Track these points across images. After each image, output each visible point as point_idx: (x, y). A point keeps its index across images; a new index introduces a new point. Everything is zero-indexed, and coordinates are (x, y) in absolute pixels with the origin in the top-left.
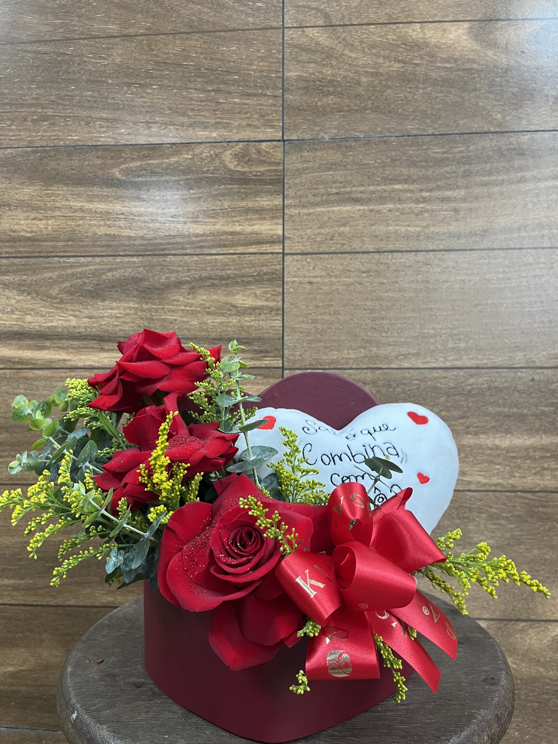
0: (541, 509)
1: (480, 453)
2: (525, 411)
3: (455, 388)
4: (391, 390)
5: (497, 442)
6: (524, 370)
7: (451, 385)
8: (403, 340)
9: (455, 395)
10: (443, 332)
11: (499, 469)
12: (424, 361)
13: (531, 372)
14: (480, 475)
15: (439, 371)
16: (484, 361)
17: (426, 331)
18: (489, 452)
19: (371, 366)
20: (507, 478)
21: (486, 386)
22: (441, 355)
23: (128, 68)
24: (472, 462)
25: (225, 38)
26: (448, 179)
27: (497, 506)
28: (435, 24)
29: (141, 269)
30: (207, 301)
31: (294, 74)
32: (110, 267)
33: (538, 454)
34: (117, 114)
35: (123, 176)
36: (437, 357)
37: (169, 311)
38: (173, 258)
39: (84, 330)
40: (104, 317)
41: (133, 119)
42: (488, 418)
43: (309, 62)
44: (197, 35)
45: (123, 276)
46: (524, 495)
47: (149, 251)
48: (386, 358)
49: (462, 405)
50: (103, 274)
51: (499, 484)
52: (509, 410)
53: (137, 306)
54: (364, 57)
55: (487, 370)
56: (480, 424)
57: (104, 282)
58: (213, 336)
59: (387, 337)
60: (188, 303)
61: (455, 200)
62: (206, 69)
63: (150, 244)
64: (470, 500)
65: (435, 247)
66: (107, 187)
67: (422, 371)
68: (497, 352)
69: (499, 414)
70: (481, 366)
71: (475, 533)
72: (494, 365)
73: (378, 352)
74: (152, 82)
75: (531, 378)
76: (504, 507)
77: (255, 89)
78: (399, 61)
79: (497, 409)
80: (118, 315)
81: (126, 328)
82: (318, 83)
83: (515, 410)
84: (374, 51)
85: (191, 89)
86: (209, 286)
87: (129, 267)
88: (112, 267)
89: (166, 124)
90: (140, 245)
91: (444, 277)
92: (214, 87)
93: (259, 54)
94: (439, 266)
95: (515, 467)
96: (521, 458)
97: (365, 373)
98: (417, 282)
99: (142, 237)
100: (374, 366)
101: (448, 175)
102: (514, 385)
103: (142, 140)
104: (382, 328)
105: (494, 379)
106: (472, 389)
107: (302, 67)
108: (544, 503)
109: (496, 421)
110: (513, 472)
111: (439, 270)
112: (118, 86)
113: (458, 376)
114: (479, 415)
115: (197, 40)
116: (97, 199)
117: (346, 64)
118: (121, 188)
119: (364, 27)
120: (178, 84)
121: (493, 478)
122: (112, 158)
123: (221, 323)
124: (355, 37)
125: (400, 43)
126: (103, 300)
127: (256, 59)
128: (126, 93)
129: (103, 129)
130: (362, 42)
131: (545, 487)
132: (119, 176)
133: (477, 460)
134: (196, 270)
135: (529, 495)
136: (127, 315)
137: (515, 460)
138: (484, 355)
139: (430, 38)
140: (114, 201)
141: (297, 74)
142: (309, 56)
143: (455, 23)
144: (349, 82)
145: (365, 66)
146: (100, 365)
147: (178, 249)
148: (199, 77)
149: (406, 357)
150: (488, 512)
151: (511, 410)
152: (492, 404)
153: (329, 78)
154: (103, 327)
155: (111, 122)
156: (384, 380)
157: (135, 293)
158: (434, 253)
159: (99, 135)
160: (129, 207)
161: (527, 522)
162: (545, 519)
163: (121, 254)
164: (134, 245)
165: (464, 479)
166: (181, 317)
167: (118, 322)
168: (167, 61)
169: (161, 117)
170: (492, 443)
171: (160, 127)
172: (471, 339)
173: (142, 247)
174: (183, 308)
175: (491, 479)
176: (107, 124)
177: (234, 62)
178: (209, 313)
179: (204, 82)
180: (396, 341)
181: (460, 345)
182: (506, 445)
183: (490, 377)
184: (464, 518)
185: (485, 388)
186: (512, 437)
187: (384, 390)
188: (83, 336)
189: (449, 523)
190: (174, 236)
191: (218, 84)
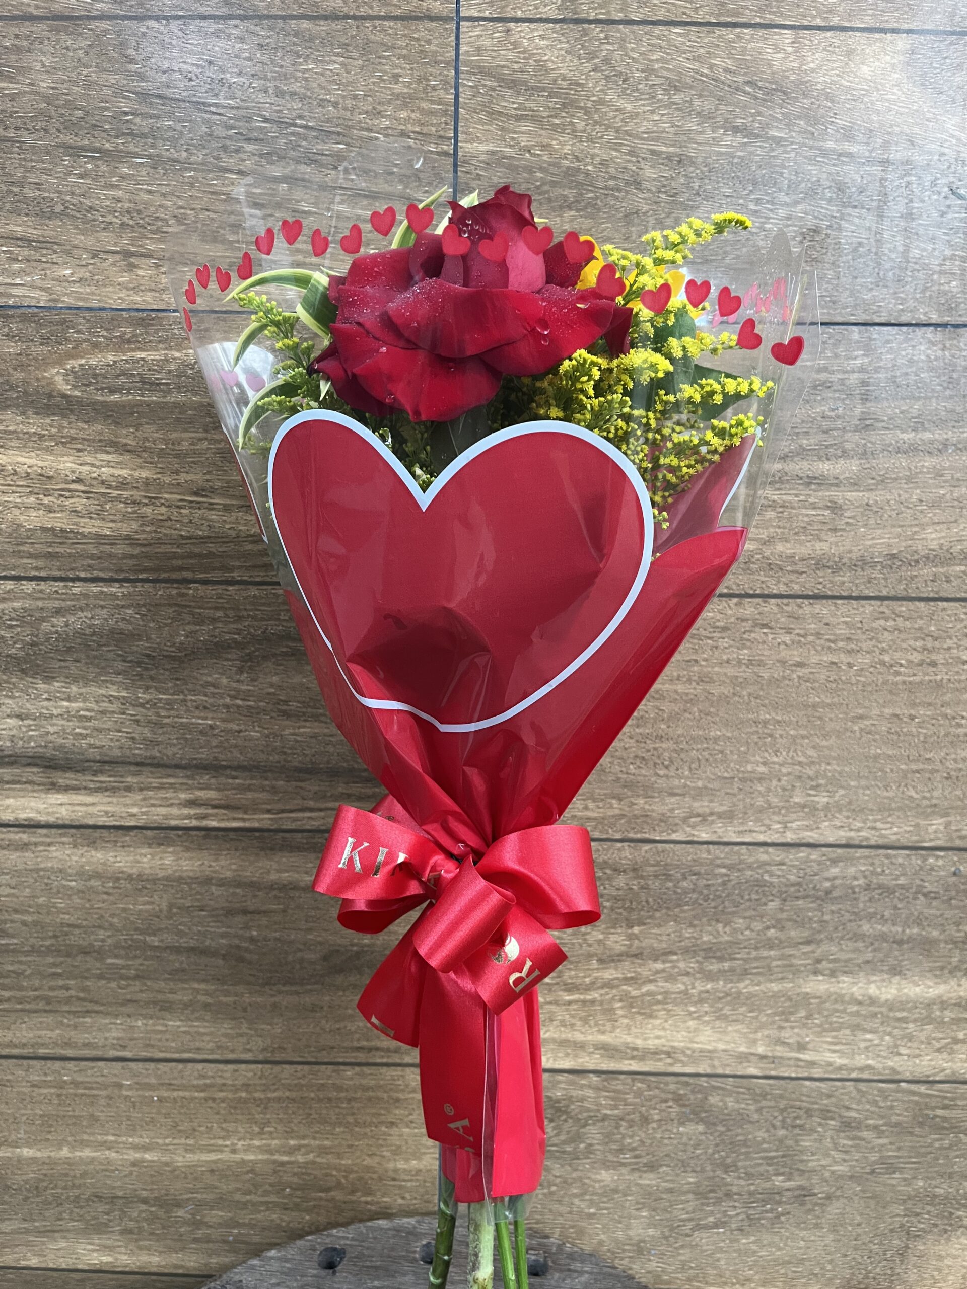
0: (940, 1112)
1: (837, 1011)
2: (935, 933)
3: (799, 884)
4: (670, 884)
5: (873, 990)
6: (942, 854)
7: (792, 878)
8: (700, 784)
9: (797, 898)
10: (784, 770)
11: (870, 1040)
12: (741, 829)
13: (956, 859)
14: (834, 1052)
15: (770, 850)
16: (863, 834)
17: (749, 768)
18: (855, 1008)
19: (631, 835)
20: (885, 1058)
21: (861, 882)
22: (776, 818)
23: (71, 105)
24: (820, 1026)
25: (311, 39)
26: (826, 432)
27: (859, 1108)
28: (829, 34)
29: (130, 611)
30: (280, 688)
31: (483, 147)
32: (57, 604)
33: (948, 1015)
34: (51, 229)
35: (75, 387)
36: (767, 822)
37: (197, 708)
38: (202, 590)
39: (8, 744)
40: (52, 716)
41: (90, 242)
42: (860, 944)
43: (518, 118)
44: (242, 25)
45: (90, 627)
46: (913, 1087)
47: (145, 570)
48: (663, 819)
49: (811, 919)
50: (43, 620)
51: (869, 1067)
52: (903, 931)
53: (124, 694)
54: (653, 112)
55: (866, 852)
56: (844, 956)
57: (48, 640)
58: (296, 764)
59: (667, 776)
60: (238, 691)
61: (837, 483)
62: (266, 120)
63: (146, 556)
64: (809, 1096)
65: (782, 589)
66: (36, 414)
67: (736, 848)
68: (890, 815)
69: (883, 937)
70: (857, 842)
71: (813, 1154)
72: (881, 842)
73: (647, 807)
74: (131, 148)
75: (953, 869)
76: (873, 1109)
77: (387, 182)
78: (736, 130)
79: (879, 927)
80: (82, 713)
81: (103, 740)
82: (539, 175)
83: (915, 930)
84: (677, 98)
85: (231, 171)
86: (285, 654)
87: (103, 607)
88: (63, 604)
89: (170, 259)
90: (126, 556)
91: (795, 655)
92: (287, 171)
93: (398, 88)
94: (789, 631)
95: (902, 1038)
96: (915, 1020)
97: (619, 850)
98: (740, 662)
99: (128, 538)
100: (639, 836)
101: (825, 424)
102: (918, 882)
103: (116, 298)
104: (659, 757)
105: (879, 870)
106: (834, 887)
107: (502, 129)
108: (946, 1102)
109: (875, 950)
110: (896, 1046)
111: (787, 639)
112: (48, 153)
113: (807, 860)
114: (842, 938)
115: (242, 40)
116: (15, 443)
117: (608, 127)
118: (73, 418)
119: (657, 30)
120: (198, 157)
121: (857, 1057)
122: (45, 341)
123: (314, 736)
124: (635, 55)
125: (740, 79)
126: (48, 679)
127: (389, 102)
128: (70, 173)
129: (16, 266)
130: (649, 71)
131: (954, 1073)
132: (66, 388)
133: (831, 1023)
134: (254, 618)
135: (922, 1088)
136: (103, 713)
137: (904, 1025)
138: (864, 822)
139: (813, 70)
140: (59, 449)
141: (491, 147)
142: (521, 99)
143: (877, 36)
144: (615, 178)
145: (655, 137)
146: (51, 819)
147: (214, 569)
148: (249, 140)
149: (705, 820)
150: (840, 1116)
151: (907, 931)
152: (871, 917)
153: (566, 163)
154: (50, 737)
155: (36, 249)
156: (658, 864)
157: (120, 665)
158: (779, 601)
159: (9, 281)
160: (93, 465)
161: (911, 1134)
162: (947, 1129)
163: (82, 575)
164: (110, 555)
165: (801, 1056)
166: (223, 720)
167: (85, 728)
168: (168, 92)
169: (159, 240)
170: (862, 991)
171: (157, 266)
172: (842, 787)
173: (131, 562)
174: (228, 700)
175: (853, 1059)
176: (26, 252)
177: (335, 105)
178: (286, 715)
179: (261, 155)
180: (685, 786)
181: (816, 799)
182: (889, 997)
183: (872, 864)
184: (794, 1127)
185: (859, 885)
186: (903, 982)
187: (654, 884)
188: (10, 756)
189: (766, 1135)
190: (204, 540)
191: (298, 162)
